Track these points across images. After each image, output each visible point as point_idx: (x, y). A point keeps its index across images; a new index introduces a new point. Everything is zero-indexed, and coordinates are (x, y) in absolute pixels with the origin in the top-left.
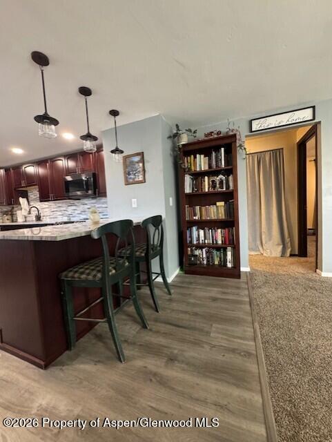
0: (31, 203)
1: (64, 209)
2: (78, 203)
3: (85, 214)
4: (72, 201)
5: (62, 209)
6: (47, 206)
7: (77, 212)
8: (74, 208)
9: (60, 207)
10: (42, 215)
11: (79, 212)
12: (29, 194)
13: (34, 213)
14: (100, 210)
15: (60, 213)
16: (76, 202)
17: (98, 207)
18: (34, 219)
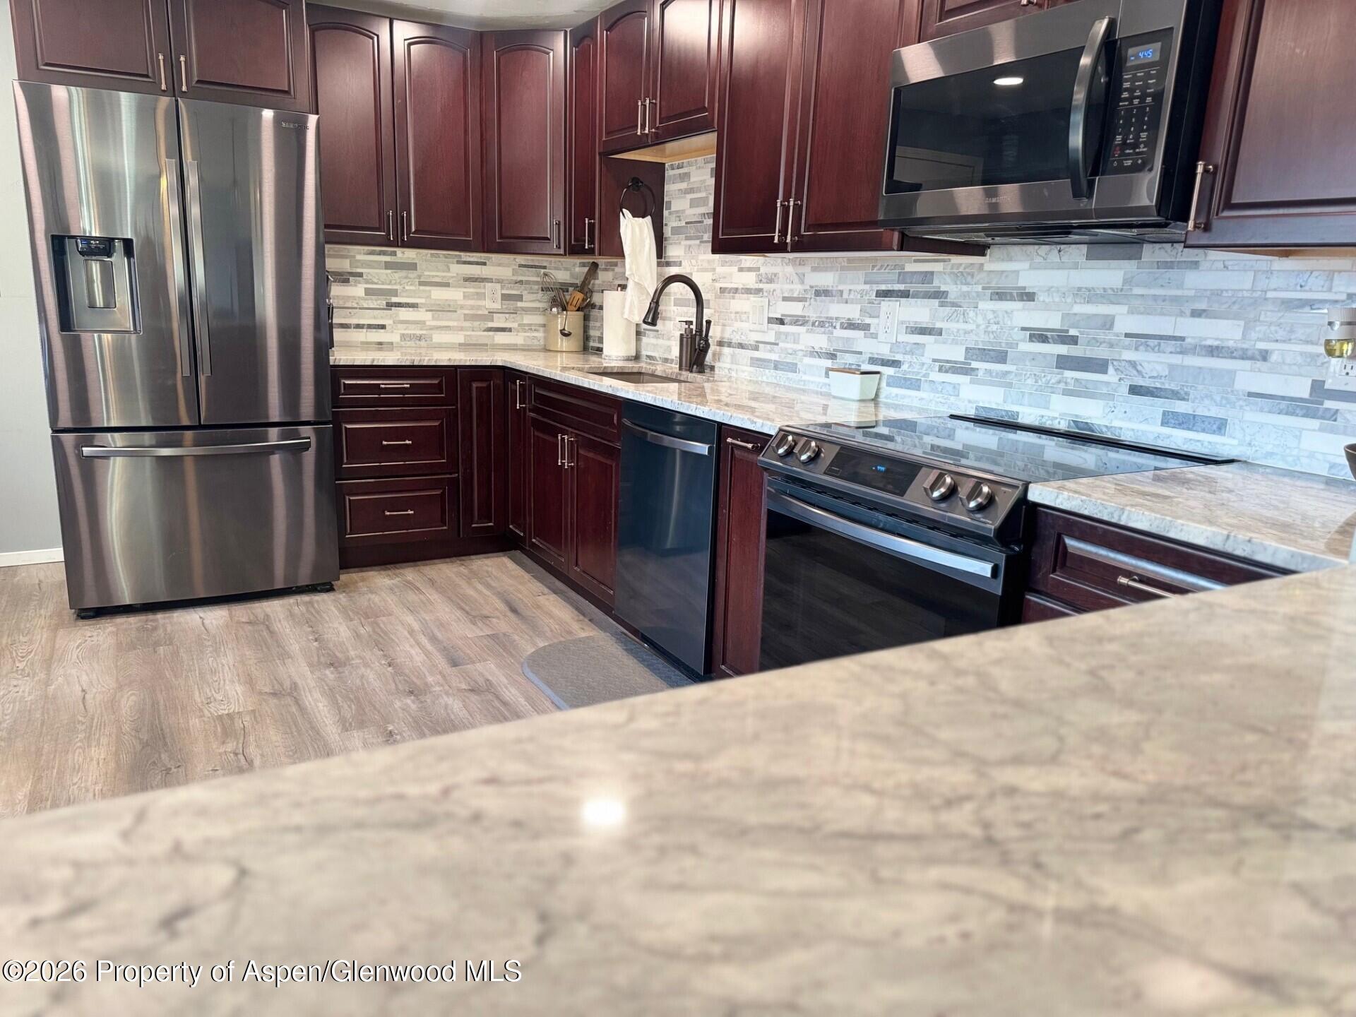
0: (673, 252)
1: (852, 312)
2: (961, 277)
3: (1002, 381)
4: (915, 262)
5: (838, 310)
6: (749, 280)
7: (934, 348)
8: (919, 311)
9: (821, 293)
10: (715, 333)
11: (958, 354)
12: (670, 188)
13: (678, 311)
14: (1154, 365)
15: (820, 341)
16: (942, 267)
17: (1139, 339)
18: (675, 352)
